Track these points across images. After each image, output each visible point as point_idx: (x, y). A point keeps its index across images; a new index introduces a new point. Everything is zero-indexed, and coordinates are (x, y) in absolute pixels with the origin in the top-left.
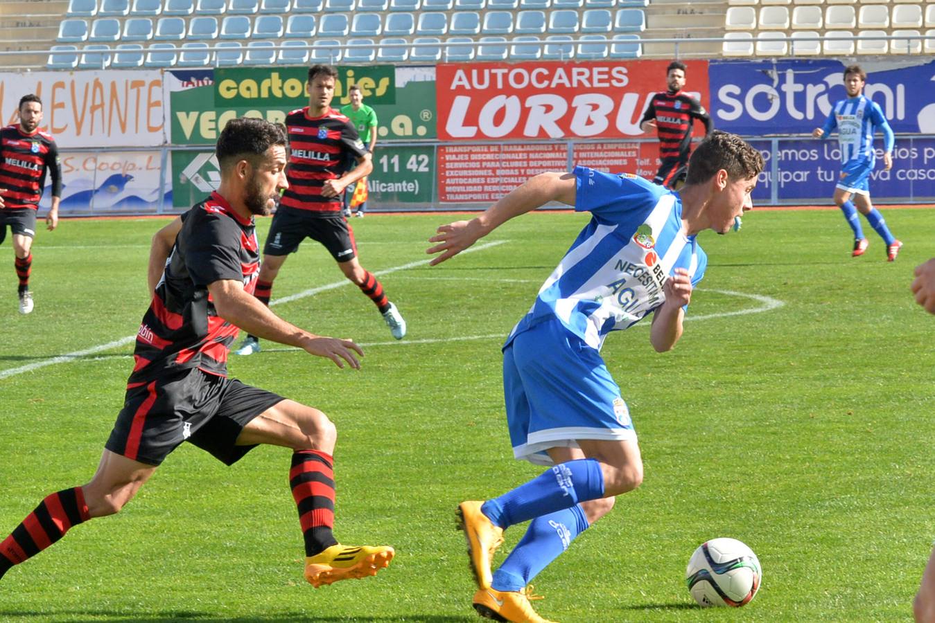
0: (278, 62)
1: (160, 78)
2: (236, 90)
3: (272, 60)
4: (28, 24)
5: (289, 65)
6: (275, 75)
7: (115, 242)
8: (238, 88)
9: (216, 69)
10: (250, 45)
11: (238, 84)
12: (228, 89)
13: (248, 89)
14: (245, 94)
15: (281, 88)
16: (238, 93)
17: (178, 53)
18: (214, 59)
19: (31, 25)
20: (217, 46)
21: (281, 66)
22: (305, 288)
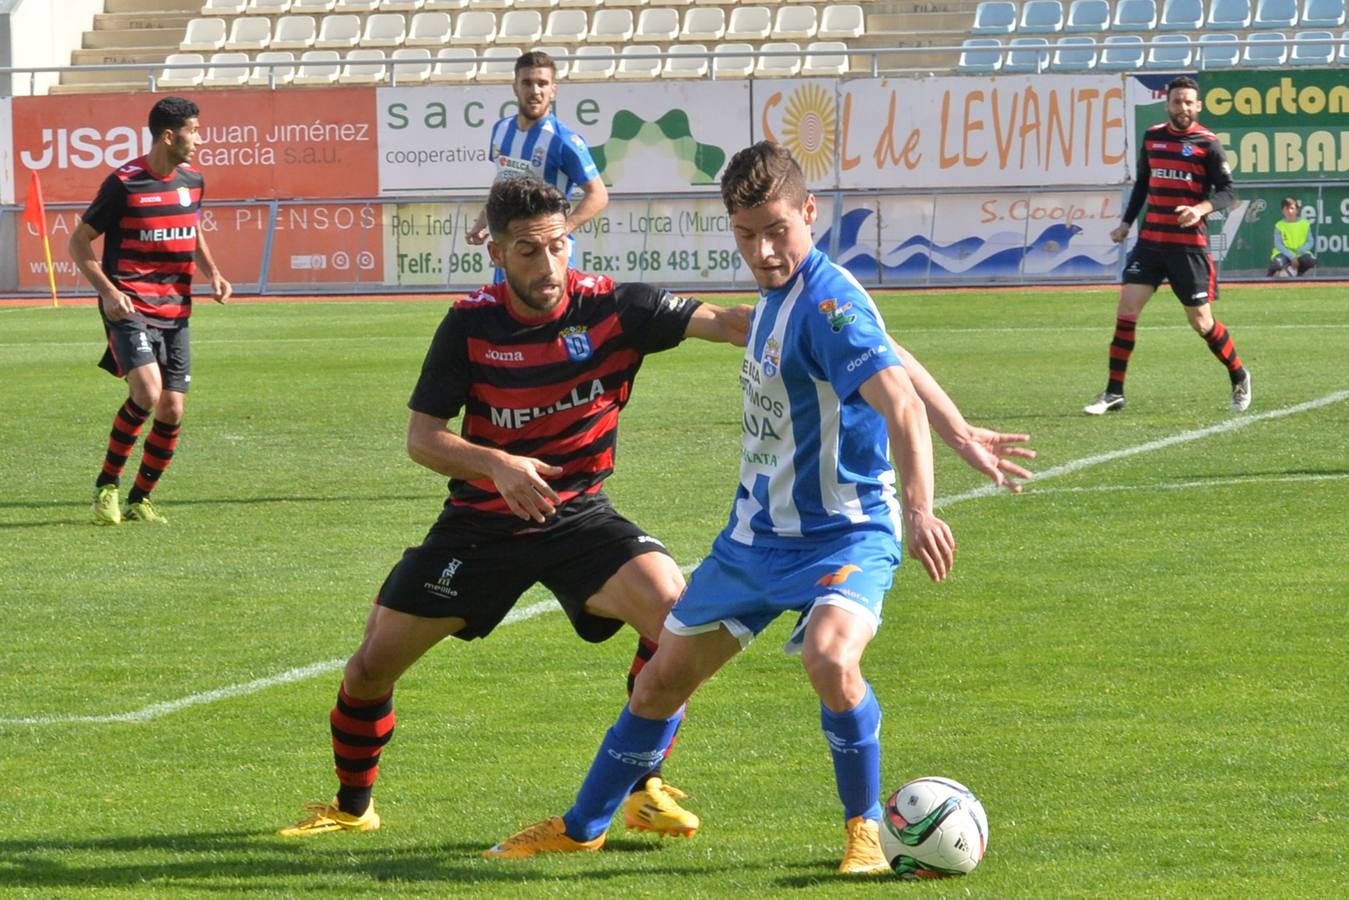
0: (1291, 62)
1: (1121, 86)
2: (1230, 104)
3: (1282, 59)
4: (930, 7)
5: (1307, 67)
6: (1286, 82)
7: (1056, 322)
8: (1232, 100)
9: (1201, 73)
10: (1250, 39)
11: (1233, 94)
12: (1219, 101)
13: (1248, 101)
14: (1244, 109)
15: (1295, 100)
16: (1233, 107)
17: (1147, 49)
18: (1198, 58)
19: (935, 9)
20: (1203, 40)
21: (1294, 68)
22: (1333, 390)
